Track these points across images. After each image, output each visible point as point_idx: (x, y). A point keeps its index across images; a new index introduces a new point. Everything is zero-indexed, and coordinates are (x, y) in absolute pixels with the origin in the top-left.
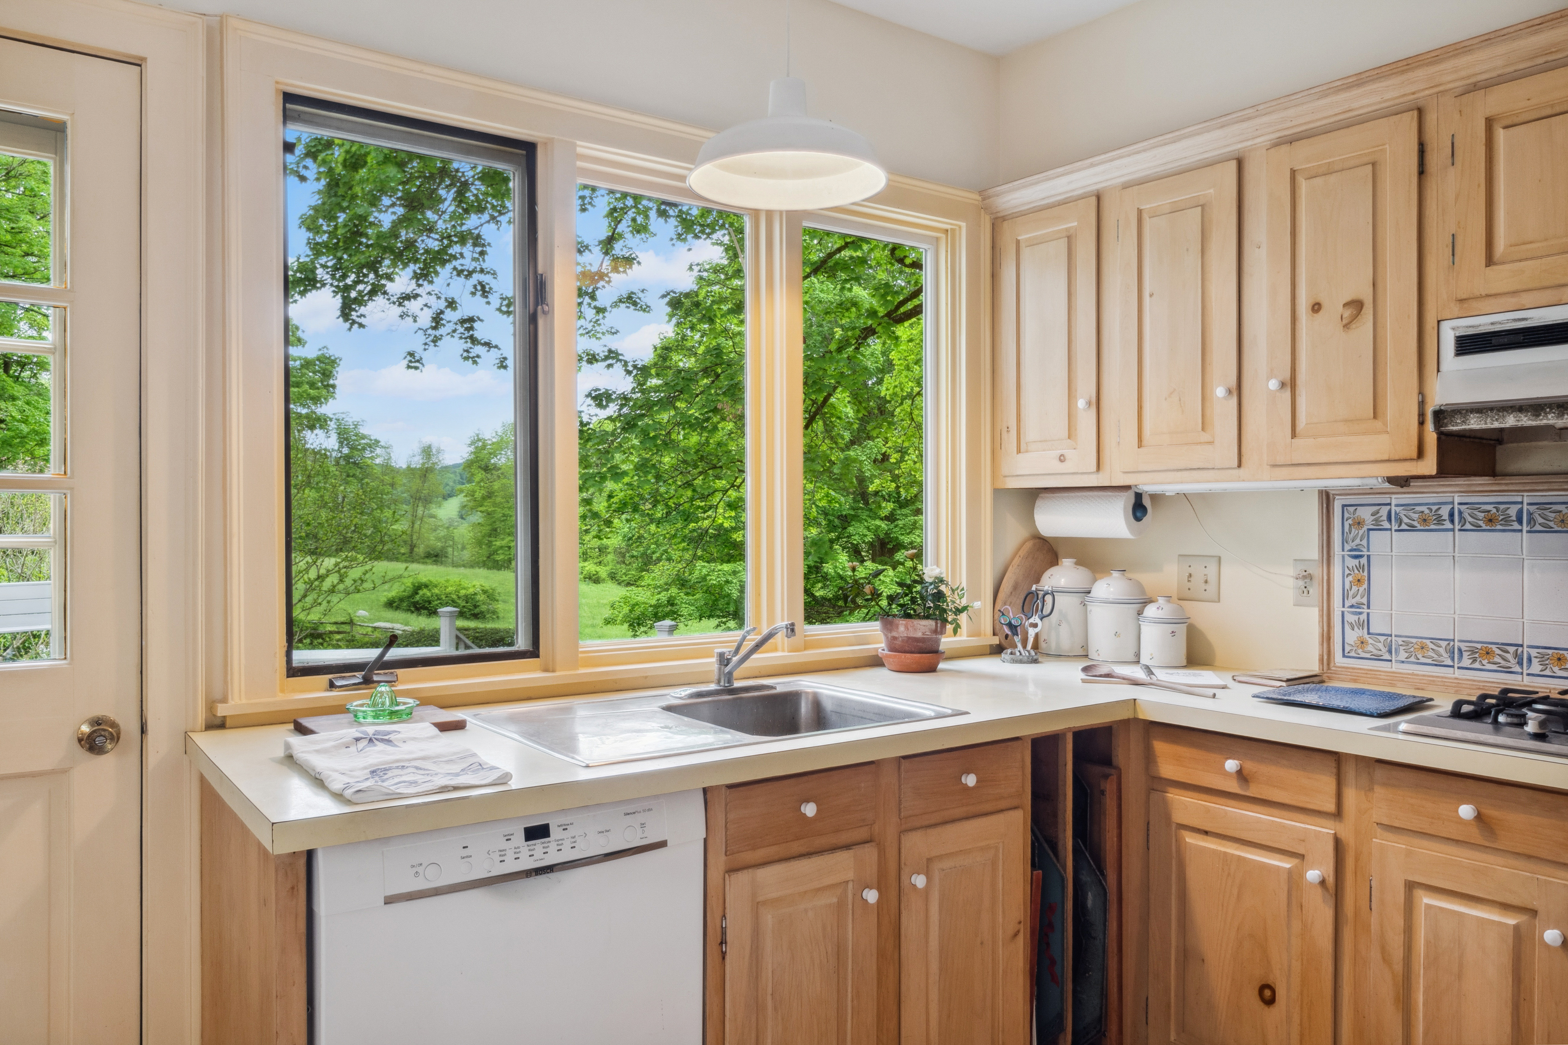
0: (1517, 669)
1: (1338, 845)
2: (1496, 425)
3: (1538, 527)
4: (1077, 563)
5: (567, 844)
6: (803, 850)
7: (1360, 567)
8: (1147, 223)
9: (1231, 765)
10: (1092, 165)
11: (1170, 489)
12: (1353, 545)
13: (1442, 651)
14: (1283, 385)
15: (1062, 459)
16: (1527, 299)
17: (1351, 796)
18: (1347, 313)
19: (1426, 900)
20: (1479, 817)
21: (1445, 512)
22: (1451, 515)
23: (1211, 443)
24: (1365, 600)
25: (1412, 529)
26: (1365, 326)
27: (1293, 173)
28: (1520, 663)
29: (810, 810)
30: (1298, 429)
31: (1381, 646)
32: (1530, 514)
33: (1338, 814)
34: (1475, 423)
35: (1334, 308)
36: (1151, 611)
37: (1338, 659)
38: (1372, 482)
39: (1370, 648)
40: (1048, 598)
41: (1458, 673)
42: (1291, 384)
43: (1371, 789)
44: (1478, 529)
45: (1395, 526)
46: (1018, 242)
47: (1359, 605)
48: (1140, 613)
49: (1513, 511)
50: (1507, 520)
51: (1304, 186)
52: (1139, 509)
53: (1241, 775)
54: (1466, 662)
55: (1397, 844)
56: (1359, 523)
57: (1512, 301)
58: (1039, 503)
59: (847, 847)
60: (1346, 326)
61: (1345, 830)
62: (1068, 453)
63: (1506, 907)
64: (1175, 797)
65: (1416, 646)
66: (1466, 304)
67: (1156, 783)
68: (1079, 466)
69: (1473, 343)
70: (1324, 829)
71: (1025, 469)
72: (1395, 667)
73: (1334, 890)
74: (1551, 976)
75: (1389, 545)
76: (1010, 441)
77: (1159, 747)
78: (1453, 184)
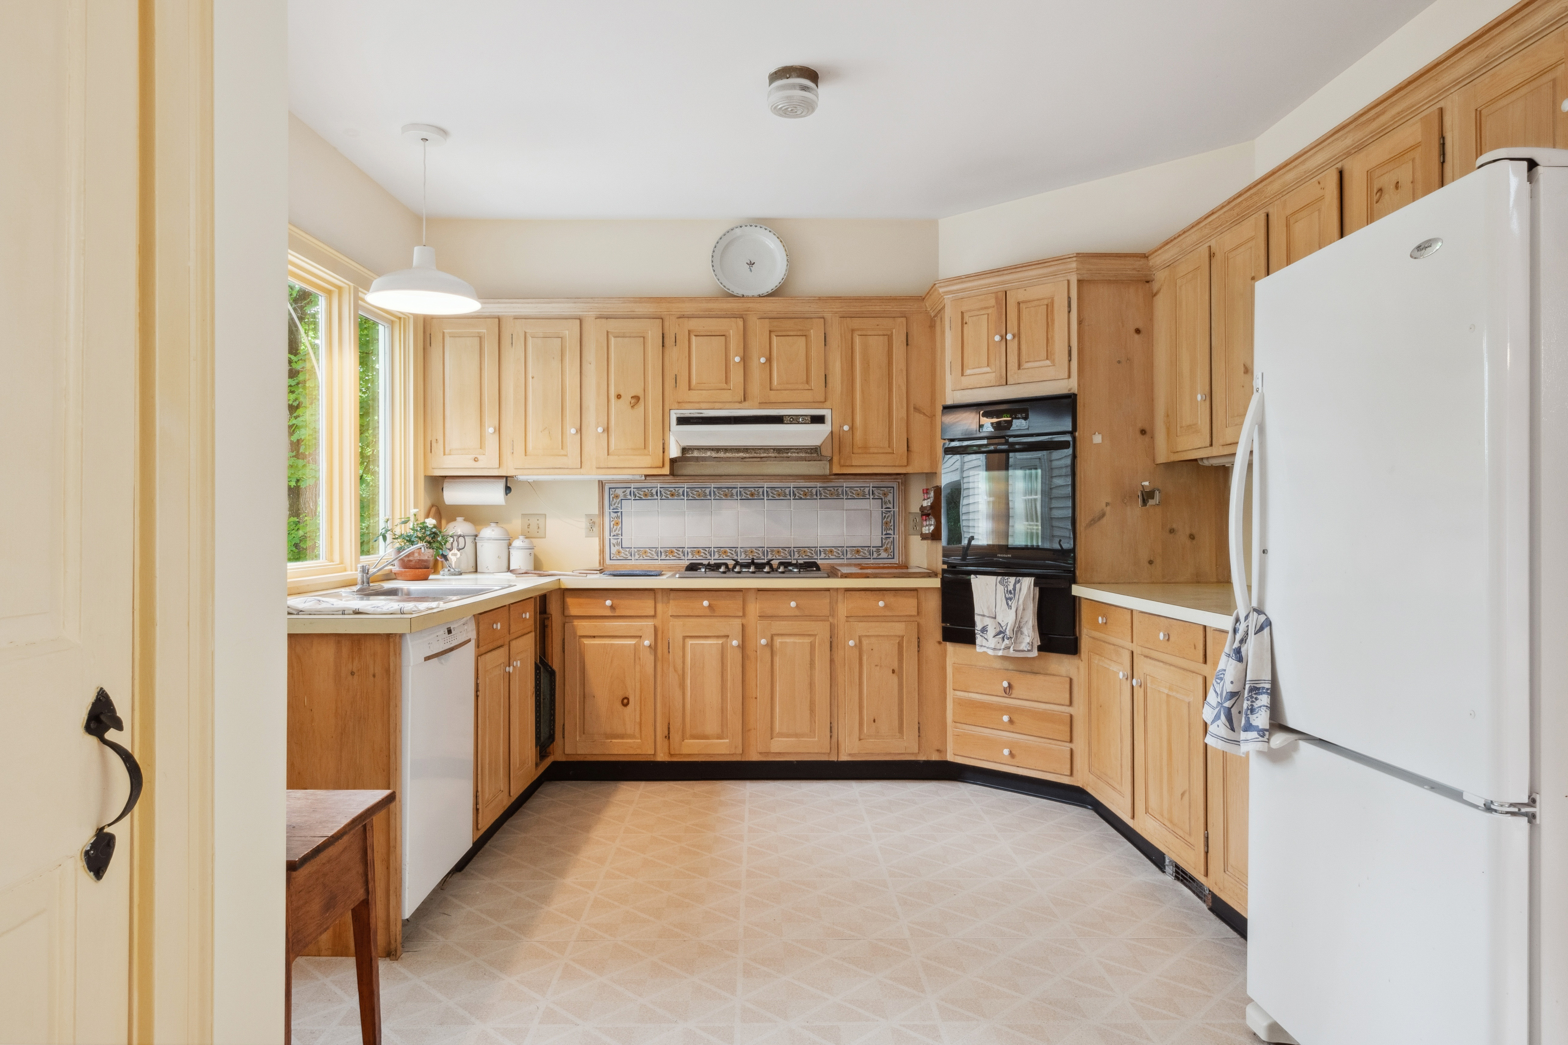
0: (683, 558)
1: (655, 628)
2: (704, 455)
3: (690, 498)
4: (464, 520)
5: (452, 638)
6: (493, 647)
7: (618, 517)
8: (530, 341)
9: (608, 603)
10: (499, 303)
11: (531, 478)
12: (614, 507)
13: (653, 553)
14: (604, 430)
15: (476, 460)
16: (703, 405)
17: (660, 607)
18: (633, 401)
19: (690, 642)
20: (710, 606)
21: (654, 491)
22: (657, 493)
23: (566, 455)
24: (620, 533)
25: (641, 499)
26: (640, 408)
27: (608, 332)
28: (684, 555)
30: (610, 451)
31: (627, 553)
32: (687, 492)
33: (654, 616)
34: (696, 454)
35: (626, 398)
36: (517, 543)
37: (608, 562)
38: (638, 478)
39: (622, 555)
40: (461, 540)
41: (660, 562)
42: (607, 430)
43: (669, 602)
44: (667, 499)
45: (633, 498)
46: (444, 333)
47: (617, 535)
48: (510, 545)
49: (681, 491)
50: (678, 495)
51: (613, 340)
52: (508, 489)
53: (612, 607)
54: (663, 557)
55: (678, 622)
56: (617, 497)
57: (697, 405)
58: (448, 484)
59: (503, 646)
60: (632, 407)
61: (658, 622)
62: (480, 457)
63: (718, 637)
64: (576, 623)
65: (643, 552)
66: (680, 404)
67: (567, 618)
68: (488, 464)
69: (682, 421)
70: (650, 623)
71: (446, 465)
72: (633, 562)
73: (654, 648)
74: (734, 659)
75: (629, 506)
76: (438, 448)
77: (570, 601)
78: (675, 354)
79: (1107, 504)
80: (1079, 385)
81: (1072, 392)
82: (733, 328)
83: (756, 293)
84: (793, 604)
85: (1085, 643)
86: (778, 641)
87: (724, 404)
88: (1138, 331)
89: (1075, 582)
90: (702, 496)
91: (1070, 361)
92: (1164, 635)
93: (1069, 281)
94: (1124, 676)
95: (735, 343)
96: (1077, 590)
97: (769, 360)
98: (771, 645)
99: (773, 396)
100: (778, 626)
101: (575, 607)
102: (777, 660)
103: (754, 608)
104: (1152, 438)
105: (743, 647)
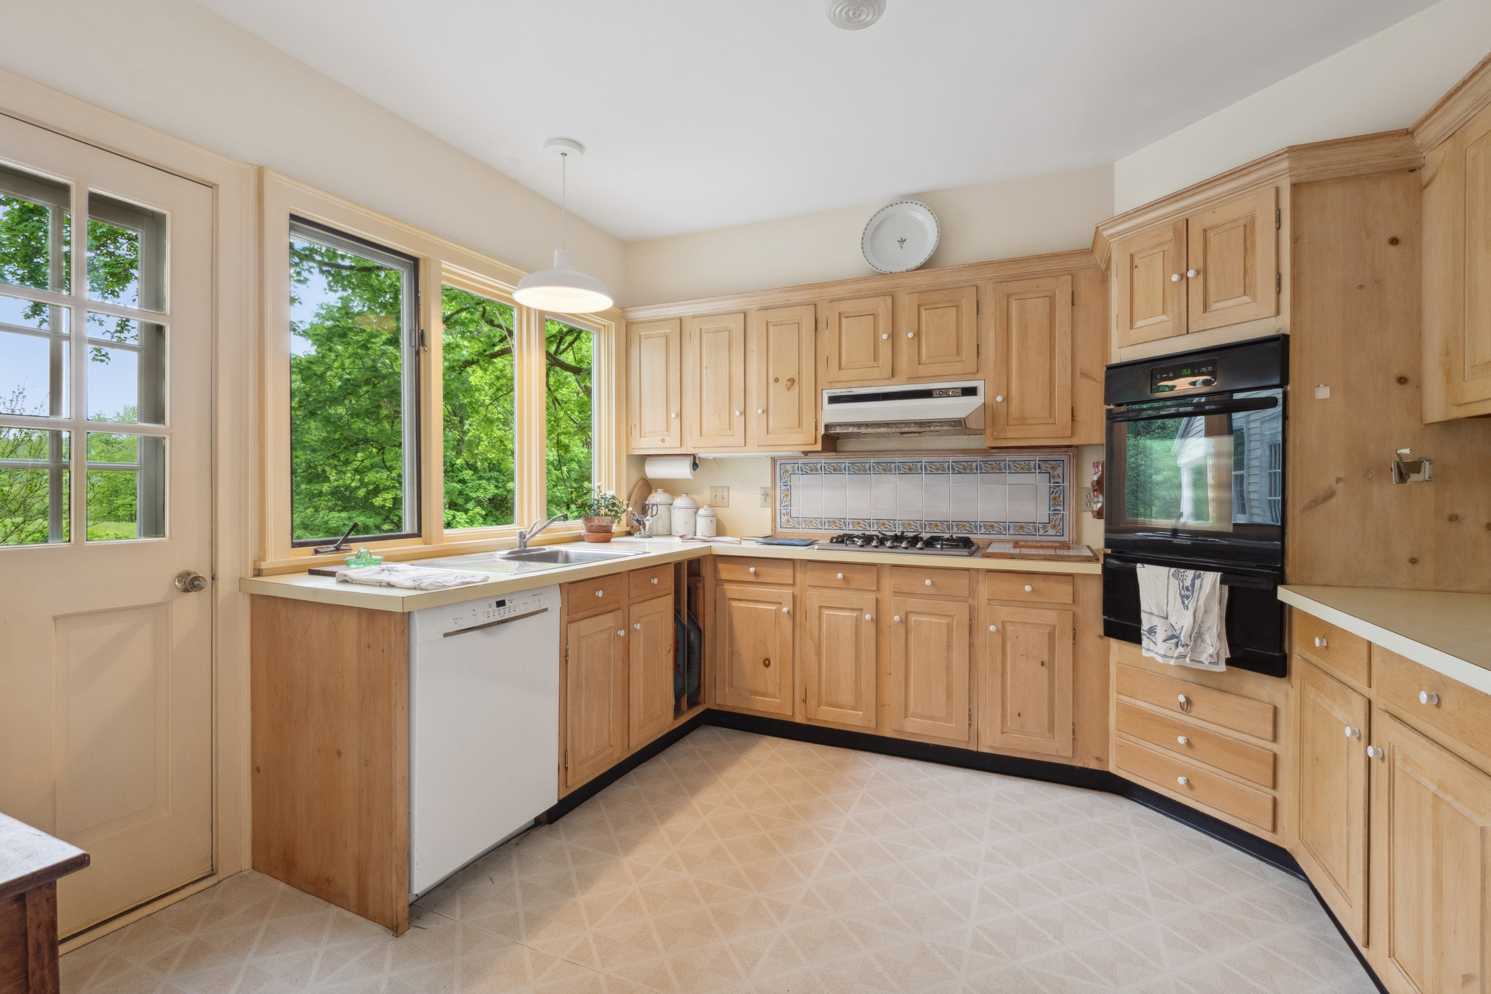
0: (844, 528)
1: (794, 597)
2: (846, 431)
3: (851, 472)
4: (664, 491)
5: (512, 609)
6: (595, 613)
7: (787, 490)
8: (704, 335)
9: (752, 570)
10: (679, 305)
11: (711, 456)
12: (784, 480)
13: (818, 523)
14: (763, 412)
15: (663, 441)
16: (853, 384)
17: (799, 576)
18: (789, 384)
19: (826, 612)
20: (844, 578)
21: (819, 466)
22: (821, 468)
23: (733, 435)
24: (789, 504)
25: (807, 473)
26: (795, 390)
27: (767, 322)
28: (845, 526)
29: (600, 594)
30: (769, 430)
31: (795, 522)
32: (848, 467)
33: (793, 584)
34: (839, 430)
35: (783, 381)
36: (701, 512)
37: (779, 529)
38: (797, 454)
39: (791, 523)
40: (655, 508)
41: (824, 531)
42: (766, 411)
43: (806, 573)
44: (831, 473)
45: (800, 473)
46: (640, 335)
47: (787, 506)
48: (696, 513)
49: (843, 466)
50: (840, 470)
51: (771, 328)
52: (695, 466)
53: (756, 574)
54: (827, 527)
55: (815, 592)
56: (787, 471)
57: (848, 384)
58: (647, 462)
59: (612, 611)
60: (788, 389)
61: (796, 590)
62: (666, 438)
63: (853, 609)
64: (727, 586)
65: (809, 522)
66: (831, 383)
67: (719, 582)
68: (672, 445)
69: (834, 400)
70: (788, 591)
71: (644, 445)
72: (801, 531)
73: (793, 615)
74: (868, 631)
75: (798, 480)
76: (636, 432)
77: (721, 566)
78: (827, 337)
79: (1338, 480)
80: (1293, 323)
81: (1282, 332)
82: (883, 306)
83: (904, 269)
84: (928, 582)
85: (1296, 664)
86: (913, 618)
87: (873, 381)
88: (1394, 241)
89: (1283, 582)
90: (863, 470)
91: (1279, 292)
92: (1430, 697)
93: (1277, 190)
94: (1353, 733)
95: (884, 322)
96: (1284, 594)
97: (918, 335)
98: (905, 622)
99: (922, 370)
100: (913, 603)
101: (725, 572)
102: (912, 637)
103: (889, 583)
104: (1419, 387)
105: (877, 621)
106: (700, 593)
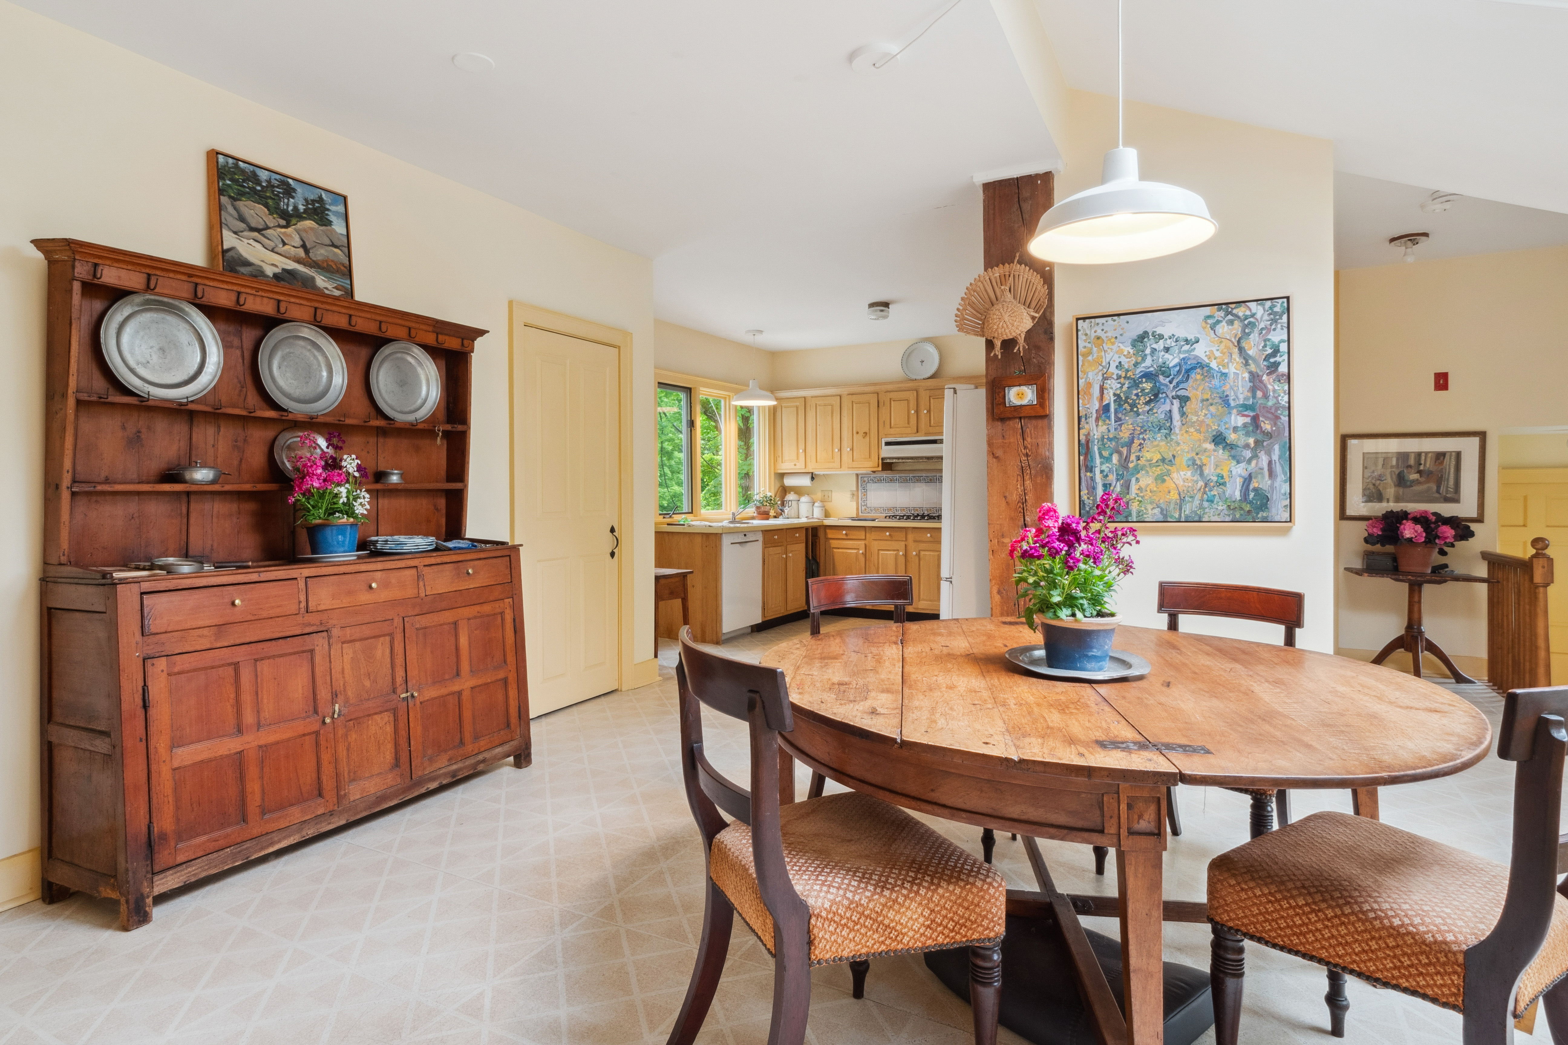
1: (865, 545)
3: (900, 482)
4: (795, 493)
5: (748, 538)
6: (775, 545)
7: (865, 492)
8: (818, 407)
9: (844, 532)
10: (804, 391)
11: (822, 473)
12: (863, 487)
13: (879, 510)
14: (850, 450)
15: (795, 465)
16: (897, 436)
17: (868, 535)
18: (864, 435)
19: (881, 552)
20: (890, 535)
23: (834, 462)
24: (866, 499)
25: (875, 483)
26: (868, 438)
27: (853, 402)
28: (896, 511)
29: (776, 537)
30: (854, 460)
31: (869, 509)
32: (899, 480)
33: (865, 539)
34: (888, 461)
35: (861, 434)
36: (816, 504)
37: (860, 514)
38: (869, 473)
39: (867, 510)
40: (789, 502)
42: (852, 449)
43: (871, 533)
45: (872, 482)
46: (782, 407)
47: (865, 501)
48: (813, 504)
49: (894, 479)
50: (893, 481)
51: (855, 405)
52: (813, 478)
53: (846, 535)
55: (876, 543)
56: (864, 481)
57: (894, 436)
58: (785, 477)
59: (781, 545)
60: (864, 438)
61: (867, 542)
62: (797, 464)
63: (894, 550)
64: (831, 541)
65: (876, 509)
66: (886, 435)
67: (827, 539)
68: (800, 467)
69: (887, 444)
70: (863, 542)
71: (784, 467)
72: (872, 515)
73: (865, 554)
74: (902, 561)
75: (871, 486)
76: (780, 460)
77: (828, 531)
78: (884, 411)
82: (912, 396)
83: (922, 378)
84: (929, 535)
86: (922, 553)
87: (907, 435)
90: (906, 481)
95: (913, 404)
97: (929, 411)
98: (918, 555)
99: (931, 430)
100: (922, 546)
101: (831, 534)
102: (922, 563)
103: (911, 537)
105: (906, 555)
106: (818, 544)
